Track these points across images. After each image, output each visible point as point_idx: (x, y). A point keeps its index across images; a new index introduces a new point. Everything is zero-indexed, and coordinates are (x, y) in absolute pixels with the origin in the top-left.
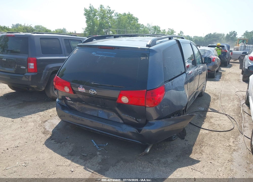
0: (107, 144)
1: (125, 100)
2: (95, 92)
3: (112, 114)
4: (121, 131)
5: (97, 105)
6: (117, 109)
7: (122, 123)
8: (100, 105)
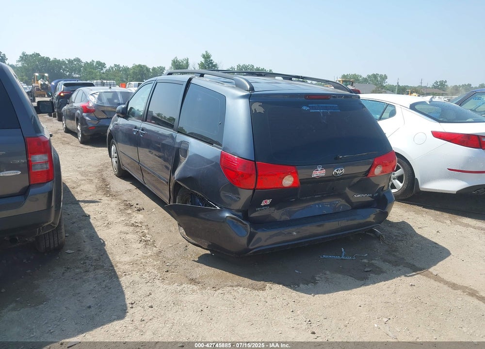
0: (343, 249)
2: (344, 169)
6: (348, 191)
7: (352, 209)
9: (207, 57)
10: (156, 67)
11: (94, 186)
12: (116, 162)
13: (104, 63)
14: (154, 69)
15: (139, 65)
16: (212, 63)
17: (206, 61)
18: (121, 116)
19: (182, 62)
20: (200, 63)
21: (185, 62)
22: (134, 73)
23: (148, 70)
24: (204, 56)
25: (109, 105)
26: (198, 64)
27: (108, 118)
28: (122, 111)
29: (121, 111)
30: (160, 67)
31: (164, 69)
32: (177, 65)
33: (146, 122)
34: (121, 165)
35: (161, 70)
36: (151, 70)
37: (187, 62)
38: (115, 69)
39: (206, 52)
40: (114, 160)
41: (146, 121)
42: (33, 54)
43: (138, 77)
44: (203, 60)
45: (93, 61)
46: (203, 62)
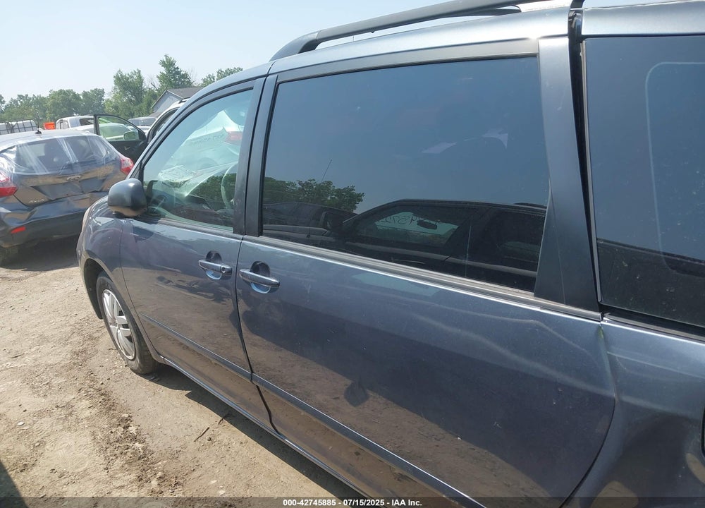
9: (168, 64)
10: (88, 90)
11: (89, 439)
12: (130, 338)
14: (85, 94)
15: (61, 91)
16: (178, 73)
18: (126, 212)
19: (132, 77)
20: (159, 74)
21: (135, 77)
22: (54, 104)
23: (76, 96)
24: (163, 64)
25: (48, 173)
26: (158, 77)
27: (50, 201)
28: (133, 199)
29: (128, 199)
30: (96, 89)
31: (103, 92)
32: (125, 84)
33: (262, 238)
34: (152, 352)
35: (98, 94)
36: (81, 97)
37: (140, 77)
38: (22, 102)
39: (166, 56)
40: (121, 333)
41: (260, 234)
43: (63, 110)
44: (163, 70)
46: (165, 73)
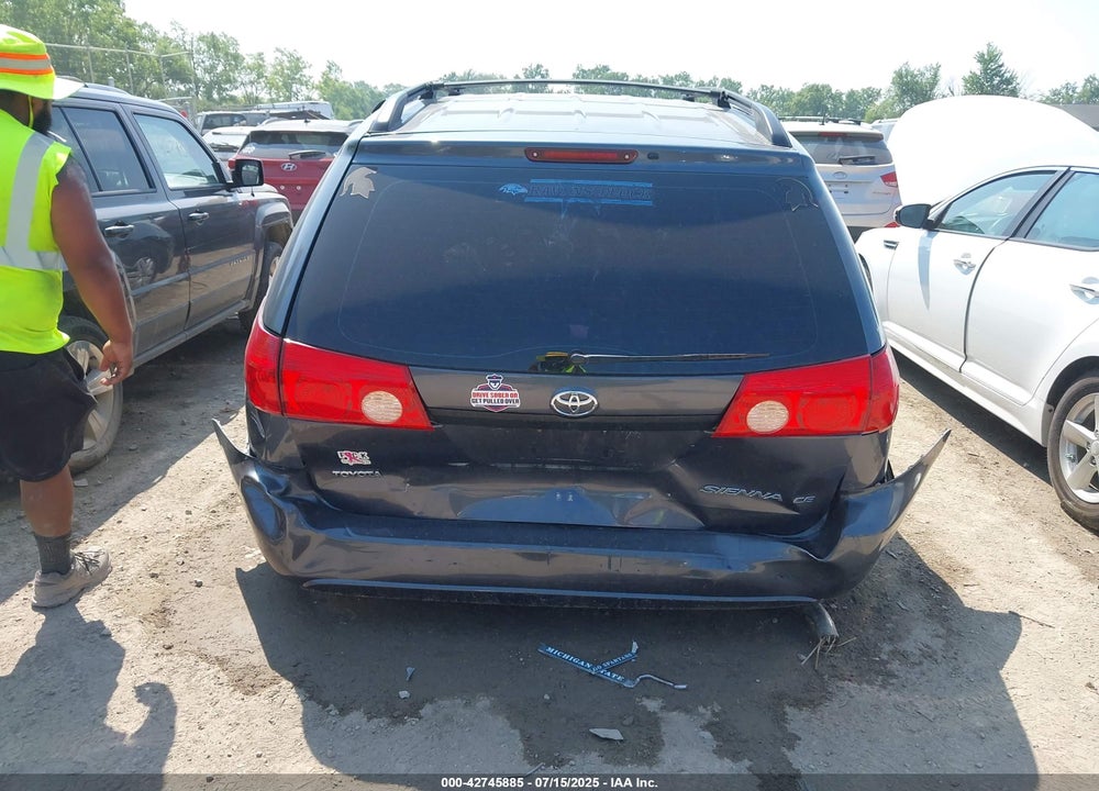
0: (635, 646)
1: (768, 417)
2: (592, 398)
3: (640, 497)
4: (719, 574)
5: (548, 467)
6: (676, 469)
7: (700, 529)
8: (565, 463)
9: (989, 58)
13: (739, 84)
14: (851, 94)
16: (1000, 74)
17: (985, 70)
19: (922, 74)
20: (967, 75)
21: (928, 75)
24: (981, 58)
26: (964, 79)
30: (869, 88)
31: (878, 94)
32: (907, 84)
35: (869, 96)
36: (844, 98)
37: (936, 75)
38: (762, 95)
39: (989, 45)
42: (597, 68)
45: (716, 79)
46: (978, 73)
